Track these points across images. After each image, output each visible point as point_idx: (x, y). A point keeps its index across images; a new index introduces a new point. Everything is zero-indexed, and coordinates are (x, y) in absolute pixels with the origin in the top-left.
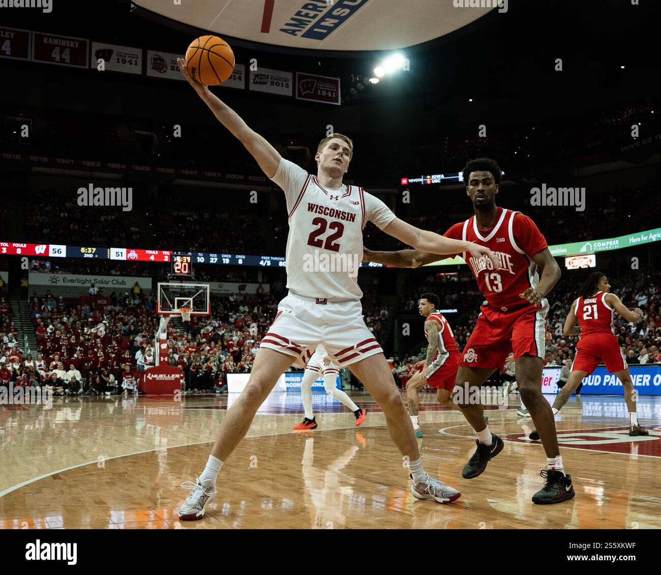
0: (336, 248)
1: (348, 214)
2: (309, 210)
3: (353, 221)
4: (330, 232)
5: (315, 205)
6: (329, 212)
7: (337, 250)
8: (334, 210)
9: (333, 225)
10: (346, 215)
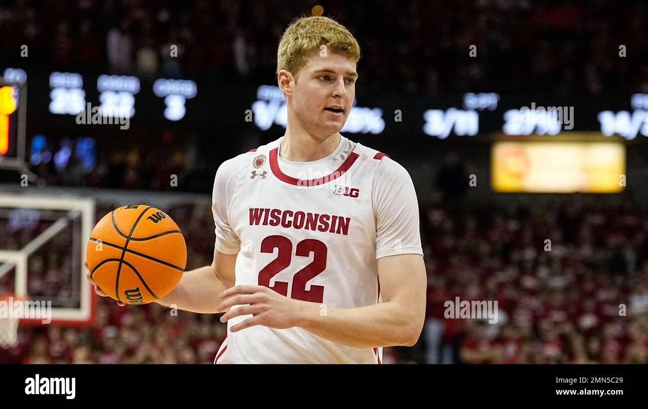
0: (317, 294)
1: (334, 218)
2: (251, 224)
3: (345, 233)
4: (299, 263)
5: (262, 210)
6: (292, 219)
7: (320, 300)
8: (303, 214)
9: (304, 247)
10: (330, 222)
